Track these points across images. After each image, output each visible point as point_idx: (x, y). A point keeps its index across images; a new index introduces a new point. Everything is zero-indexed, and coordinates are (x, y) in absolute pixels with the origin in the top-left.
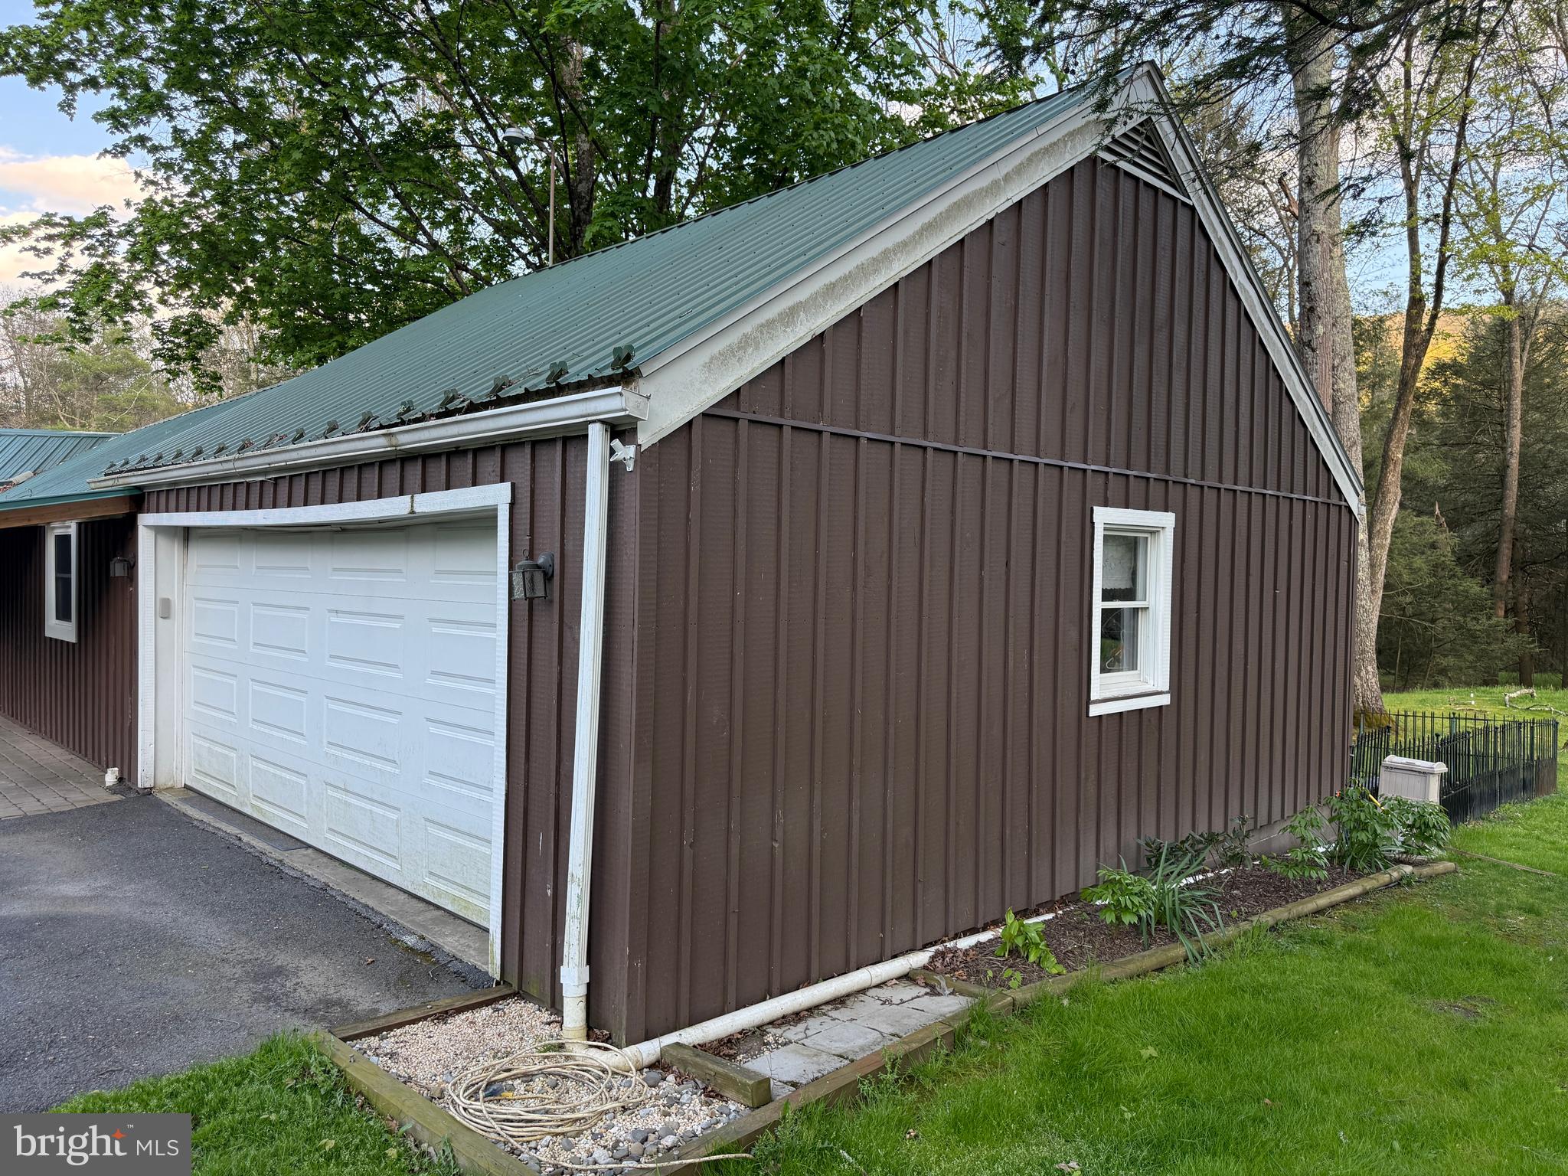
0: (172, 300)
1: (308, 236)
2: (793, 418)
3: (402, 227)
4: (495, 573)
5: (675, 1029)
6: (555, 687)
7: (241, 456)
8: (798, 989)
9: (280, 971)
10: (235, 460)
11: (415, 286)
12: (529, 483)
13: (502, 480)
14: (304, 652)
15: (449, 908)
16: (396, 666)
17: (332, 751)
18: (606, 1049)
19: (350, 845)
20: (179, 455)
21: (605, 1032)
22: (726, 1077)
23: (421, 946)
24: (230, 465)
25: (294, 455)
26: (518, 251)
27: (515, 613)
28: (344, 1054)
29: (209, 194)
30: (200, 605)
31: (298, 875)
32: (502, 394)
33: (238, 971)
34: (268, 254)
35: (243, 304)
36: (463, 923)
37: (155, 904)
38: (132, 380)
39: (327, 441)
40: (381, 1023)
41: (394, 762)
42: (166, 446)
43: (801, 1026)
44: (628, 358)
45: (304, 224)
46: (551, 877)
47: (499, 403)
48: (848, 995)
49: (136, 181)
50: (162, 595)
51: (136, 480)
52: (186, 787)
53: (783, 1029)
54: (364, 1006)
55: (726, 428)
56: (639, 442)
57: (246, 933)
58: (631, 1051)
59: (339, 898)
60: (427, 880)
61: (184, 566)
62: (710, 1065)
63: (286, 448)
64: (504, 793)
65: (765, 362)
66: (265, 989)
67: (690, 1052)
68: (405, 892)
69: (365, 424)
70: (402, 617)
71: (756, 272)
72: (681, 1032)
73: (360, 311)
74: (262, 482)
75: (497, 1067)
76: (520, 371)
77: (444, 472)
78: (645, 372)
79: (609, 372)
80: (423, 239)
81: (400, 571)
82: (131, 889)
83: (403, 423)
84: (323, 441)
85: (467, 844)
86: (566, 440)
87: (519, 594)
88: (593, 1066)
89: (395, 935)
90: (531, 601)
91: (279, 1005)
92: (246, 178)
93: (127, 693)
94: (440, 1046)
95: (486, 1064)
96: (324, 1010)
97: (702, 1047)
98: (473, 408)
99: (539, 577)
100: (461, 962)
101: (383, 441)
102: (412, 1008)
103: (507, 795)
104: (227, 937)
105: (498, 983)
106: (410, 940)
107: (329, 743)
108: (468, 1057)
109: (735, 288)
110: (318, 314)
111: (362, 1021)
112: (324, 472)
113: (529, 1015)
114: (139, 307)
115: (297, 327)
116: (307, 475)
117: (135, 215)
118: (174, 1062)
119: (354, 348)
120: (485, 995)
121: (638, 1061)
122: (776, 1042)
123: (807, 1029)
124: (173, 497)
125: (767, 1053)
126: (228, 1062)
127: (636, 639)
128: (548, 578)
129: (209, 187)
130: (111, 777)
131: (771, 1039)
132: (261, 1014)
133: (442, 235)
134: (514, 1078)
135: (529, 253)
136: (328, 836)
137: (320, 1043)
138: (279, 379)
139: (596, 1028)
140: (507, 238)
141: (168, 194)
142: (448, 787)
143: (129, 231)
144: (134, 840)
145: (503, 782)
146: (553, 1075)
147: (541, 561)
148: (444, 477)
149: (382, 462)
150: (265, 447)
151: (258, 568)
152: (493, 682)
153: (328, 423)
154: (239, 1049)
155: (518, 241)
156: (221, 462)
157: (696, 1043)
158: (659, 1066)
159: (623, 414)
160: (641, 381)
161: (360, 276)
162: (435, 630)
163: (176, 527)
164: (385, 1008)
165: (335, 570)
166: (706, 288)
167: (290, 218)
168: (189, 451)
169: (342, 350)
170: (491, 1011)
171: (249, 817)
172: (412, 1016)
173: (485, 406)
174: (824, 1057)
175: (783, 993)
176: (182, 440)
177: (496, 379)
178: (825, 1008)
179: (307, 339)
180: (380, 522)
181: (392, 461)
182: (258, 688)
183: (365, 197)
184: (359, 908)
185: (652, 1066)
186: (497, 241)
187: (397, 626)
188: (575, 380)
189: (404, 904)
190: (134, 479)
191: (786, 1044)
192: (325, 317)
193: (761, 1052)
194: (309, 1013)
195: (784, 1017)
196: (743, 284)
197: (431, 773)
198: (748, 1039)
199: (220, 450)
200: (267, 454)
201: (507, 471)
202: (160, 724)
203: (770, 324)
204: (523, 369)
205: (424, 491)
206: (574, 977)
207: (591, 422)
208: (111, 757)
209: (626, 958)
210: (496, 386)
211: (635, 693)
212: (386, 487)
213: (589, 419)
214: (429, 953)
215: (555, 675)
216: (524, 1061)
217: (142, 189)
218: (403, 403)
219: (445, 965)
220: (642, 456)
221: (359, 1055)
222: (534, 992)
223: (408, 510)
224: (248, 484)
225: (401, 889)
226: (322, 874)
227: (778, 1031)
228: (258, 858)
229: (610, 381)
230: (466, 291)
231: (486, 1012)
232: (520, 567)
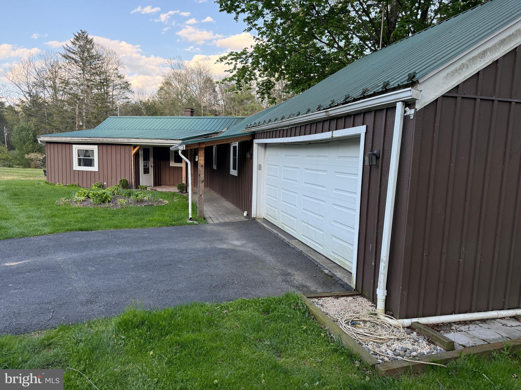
0: (262, 75)
1: (300, 50)
2: (481, 95)
3: (329, 43)
4: (359, 157)
5: (417, 317)
6: (378, 196)
7: (282, 121)
8: (466, 313)
9: (289, 274)
10: (280, 122)
11: (333, 62)
12: (373, 125)
13: (363, 125)
14: (297, 181)
15: (338, 264)
16: (324, 187)
17: (304, 211)
18: (392, 318)
19: (308, 240)
20: (265, 122)
21: (391, 313)
22: (436, 337)
23: (330, 274)
24: (279, 124)
25: (297, 120)
26: (368, 46)
27: (364, 170)
28: (309, 302)
29: (273, 40)
30: (269, 166)
31: (294, 247)
32: (365, 94)
33: (278, 272)
34: (289, 58)
35: (281, 74)
36: (343, 269)
37: (257, 250)
38: (250, 101)
39: (307, 115)
40: (318, 295)
41: (322, 216)
42: (261, 119)
43: (467, 327)
44: (414, 77)
45: (300, 46)
46: (374, 259)
47: (364, 97)
48: (488, 319)
49: (254, 39)
50: (259, 163)
51: (253, 130)
52: (264, 218)
53: (459, 326)
54: (313, 289)
55: (452, 101)
56: (416, 108)
57: (280, 262)
58: (401, 321)
59: (305, 255)
60: (331, 254)
61: (265, 155)
62: (430, 332)
63: (295, 118)
64: (358, 229)
65: (471, 74)
66: (285, 278)
67: (423, 326)
68: (325, 256)
69: (319, 109)
70: (326, 171)
71: (468, 38)
72: (419, 318)
73: (315, 73)
74: (287, 129)
75: (355, 316)
76: (371, 86)
77: (343, 123)
78: (420, 81)
79: (406, 83)
80: (336, 46)
81: (326, 156)
82: (251, 245)
83: (331, 107)
84: (306, 115)
85: (345, 244)
86: (387, 109)
87: (367, 163)
88: (387, 323)
89: (322, 269)
90: (371, 166)
91: (289, 284)
92: (284, 34)
93: (250, 191)
94: (336, 306)
95: (351, 315)
96: (301, 287)
97: (427, 325)
98: (355, 100)
99: (374, 158)
100: (342, 281)
101: (324, 114)
102: (327, 292)
103: (359, 230)
104: (275, 262)
105: (354, 290)
106: (326, 272)
107: (303, 209)
108: (345, 311)
109: (459, 46)
110: (302, 75)
111: (313, 293)
112: (306, 125)
113: (365, 302)
114: (254, 78)
115: (296, 80)
116: (300, 126)
117: (253, 50)
118: (263, 294)
119: (313, 86)
120: (350, 293)
121: (403, 325)
122: (456, 330)
123: (469, 328)
124: (263, 134)
125: (452, 333)
126: (277, 298)
127: (410, 180)
128: (377, 158)
129: (273, 38)
130: (245, 214)
131: (454, 328)
132: (284, 285)
133: (342, 44)
134: (360, 321)
135: (371, 46)
136: (302, 237)
137: (301, 297)
138: (290, 98)
139: (388, 310)
140: (364, 42)
141: (262, 42)
142: (339, 226)
143: (251, 55)
144: (251, 231)
145: (358, 226)
146: (373, 323)
147: (375, 152)
148: (343, 125)
149: (323, 121)
150: (288, 118)
151: (285, 155)
152: (356, 193)
153: (307, 109)
154: (279, 294)
155: (368, 43)
156: (276, 123)
157: (425, 323)
158: (411, 328)
159: (411, 97)
160: (418, 85)
161: (315, 61)
162: (337, 175)
163: (263, 143)
164: (319, 291)
165: (307, 156)
166: (445, 47)
167: (295, 45)
168: (267, 120)
169: (310, 86)
170: (352, 298)
171: (280, 228)
172: (327, 295)
173: (359, 99)
174: (476, 339)
175: (460, 313)
176: (265, 117)
177: (363, 89)
178: (477, 322)
179: (299, 84)
180: (321, 140)
181: (327, 120)
182: (284, 191)
183: (318, 34)
184: (311, 259)
185: (408, 328)
186: (360, 43)
187: (325, 174)
188: (392, 87)
189: (324, 260)
190: (253, 129)
191: (460, 331)
192: (305, 76)
193: (450, 332)
194: (298, 287)
195: (460, 322)
196: (462, 44)
197: (334, 221)
198: (445, 326)
199: (276, 120)
200: (289, 120)
201: (365, 121)
202: (258, 200)
203: (474, 58)
204: (373, 85)
205: (336, 130)
206: (381, 293)
207: (398, 102)
208: (245, 208)
209: (400, 290)
210: (363, 92)
211: (408, 200)
212: (324, 129)
213: (397, 100)
214: (332, 276)
215: (378, 192)
216: (363, 316)
217: (255, 41)
218: (331, 101)
219: (337, 281)
220: (416, 113)
221: (312, 303)
222: (366, 295)
223: (331, 136)
224: (283, 129)
225: (323, 256)
226: (301, 248)
227: (457, 326)
228: (283, 241)
229: (406, 86)
230: (350, 62)
231: (350, 298)
232: (368, 154)
